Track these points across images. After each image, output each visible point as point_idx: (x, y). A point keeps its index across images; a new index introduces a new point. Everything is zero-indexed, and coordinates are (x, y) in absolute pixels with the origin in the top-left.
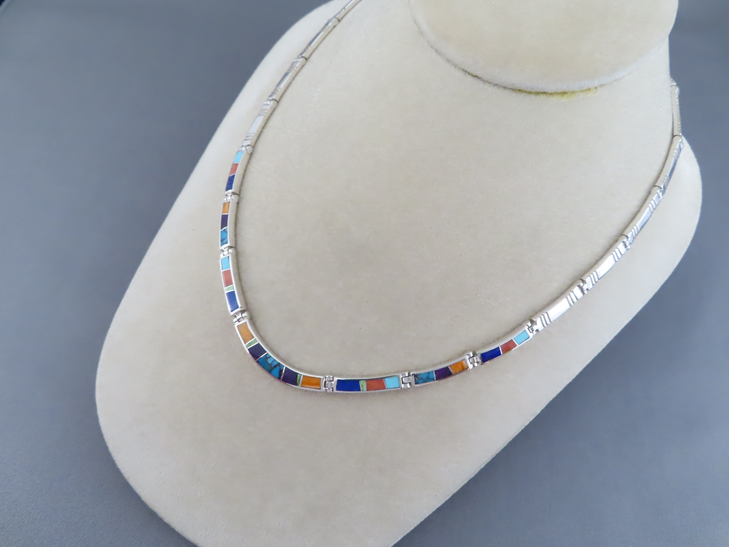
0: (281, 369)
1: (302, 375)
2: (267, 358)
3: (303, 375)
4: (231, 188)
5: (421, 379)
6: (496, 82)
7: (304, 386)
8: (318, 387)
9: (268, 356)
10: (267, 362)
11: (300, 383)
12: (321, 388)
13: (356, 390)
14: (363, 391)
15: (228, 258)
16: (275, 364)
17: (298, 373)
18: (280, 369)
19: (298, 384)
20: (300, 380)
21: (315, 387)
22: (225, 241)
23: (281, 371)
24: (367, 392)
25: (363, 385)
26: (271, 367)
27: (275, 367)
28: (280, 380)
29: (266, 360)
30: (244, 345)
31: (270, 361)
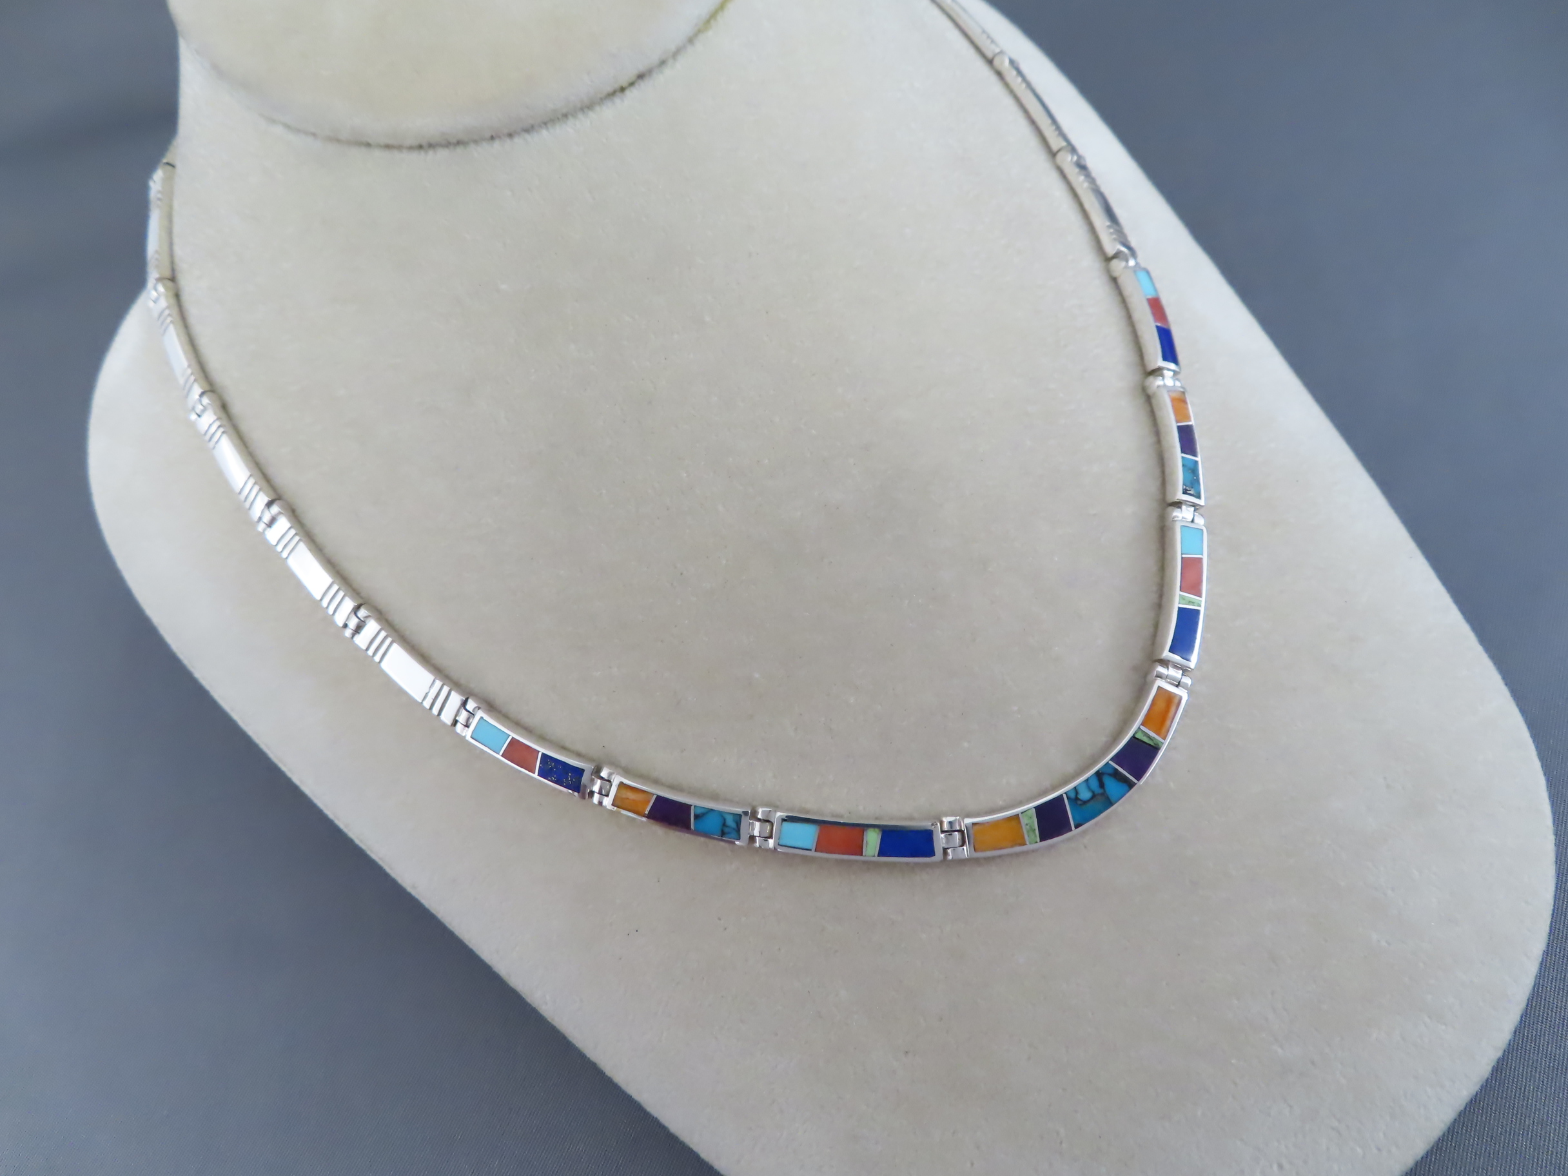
0: (1110, 771)
1: (1139, 728)
2: (1077, 799)
3: (1143, 724)
7: (1164, 731)
8: (1175, 703)
9: (1072, 795)
10: (1085, 802)
11: (1155, 739)
12: (1180, 694)
13: (1197, 619)
14: (1200, 605)
16: (1095, 784)
17: (1134, 735)
18: (1110, 775)
19: (1158, 745)
20: (1149, 737)
21: (1174, 706)
22: (730, 822)
23: (1116, 775)
24: (1203, 600)
25: (1190, 602)
26: (1099, 794)
27: (1102, 785)
28: (1136, 784)
29: (1079, 802)
30: (1028, 847)
31: (1085, 795)
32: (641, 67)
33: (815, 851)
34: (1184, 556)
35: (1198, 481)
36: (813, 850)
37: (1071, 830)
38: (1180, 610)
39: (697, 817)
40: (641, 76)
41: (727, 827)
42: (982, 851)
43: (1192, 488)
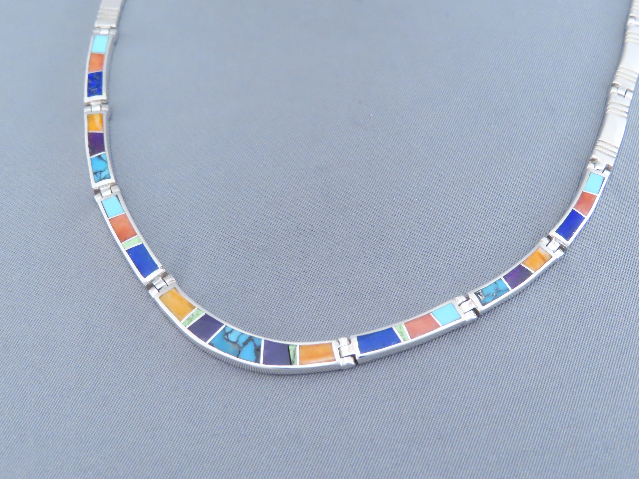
0: (257, 344)
1: (296, 346)
2: (227, 334)
3: (300, 347)
4: (98, 93)
5: (488, 295)
7: (305, 362)
8: (331, 358)
9: (227, 331)
10: (228, 340)
11: (296, 359)
12: (335, 359)
13: (392, 343)
14: (405, 341)
16: (243, 340)
17: (290, 345)
18: (255, 345)
19: (294, 363)
20: (295, 355)
21: (325, 359)
22: (103, 174)
23: (257, 348)
24: (408, 341)
25: (402, 334)
26: (238, 345)
27: (245, 342)
28: (260, 363)
29: (226, 337)
30: (180, 324)
31: (232, 337)
33: (109, 220)
34: (430, 314)
36: (109, 218)
37: (206, 342)
38: (392, 329)
39: (99, 157)
41: (100, 173)
42: (163, 302)
43: (485, 296)
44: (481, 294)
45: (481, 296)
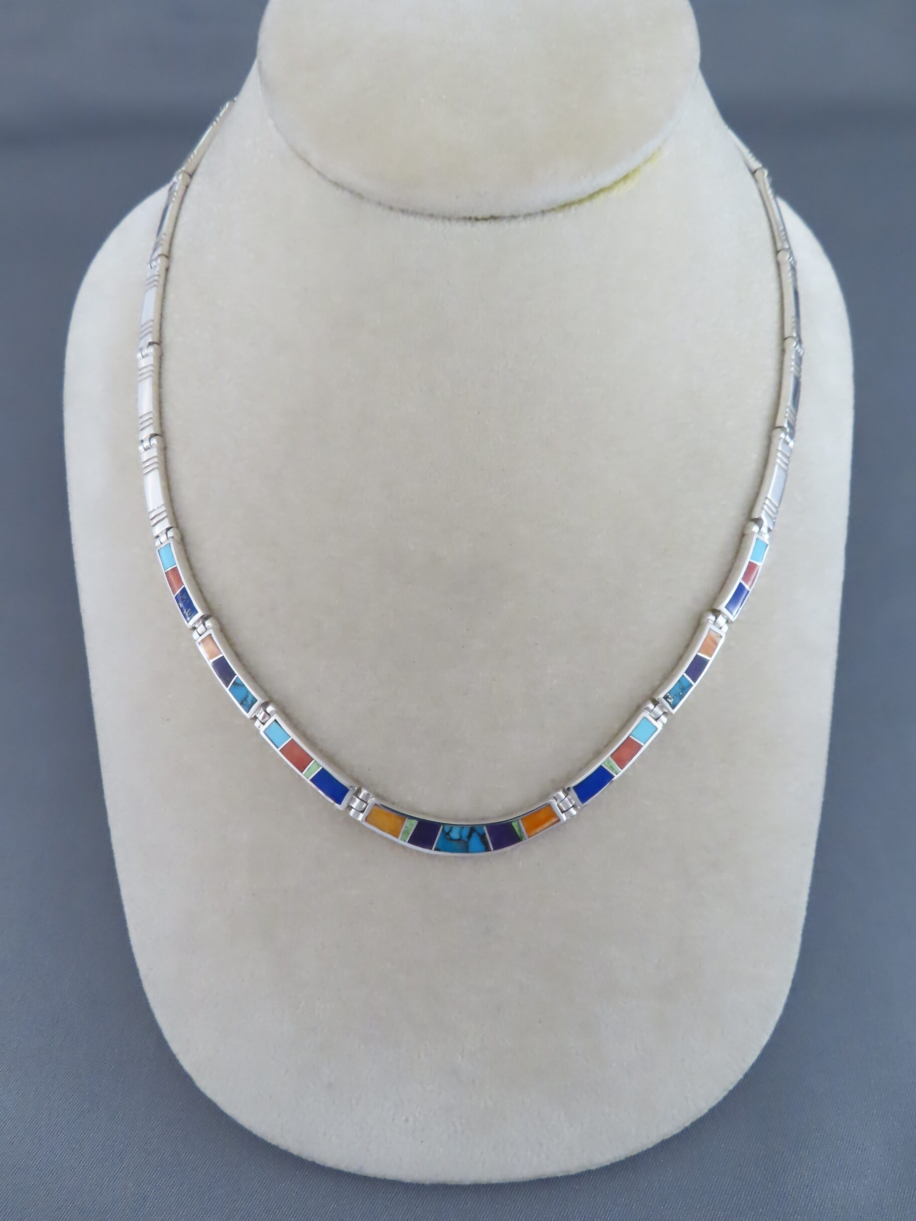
0: (481, 832)
1: (517, 818)
2: (448, 834)
3: (520, 817)
4: (194, 611)
5: (675, 695)
6: (525, 211)
7: (533, 832)
8: (554, 820)
9: (447, 828)
10: (452, 839)
11: (523, 833)
12: (560, 818)
13: (607, 781)
14: (617, 774)
15: (275, 722)
16: (466, 833)
17: (510, 820)
18: (479, 835)
19: (522, 838)
20: (520, 829)
21: (550, 823)
22: (249, 700)
23: (482, 837)
24: (622, 772)
25: (611, 767)
26: (463, 840)
27: (469, 836)
28: (491, 851)
29: (448, 837)
30: (398, 841)
31: (455, 835)
32: (495, 213)
33: (280, 751)
34: (631, 736)
35: (681, 697)
36: (279, 749)
37: (431, 849)
38: (601, 767)
40: (493, 218)
42: (370, 823)
43: (673, 698)
44: (670, 697)
45: (670, 699)
